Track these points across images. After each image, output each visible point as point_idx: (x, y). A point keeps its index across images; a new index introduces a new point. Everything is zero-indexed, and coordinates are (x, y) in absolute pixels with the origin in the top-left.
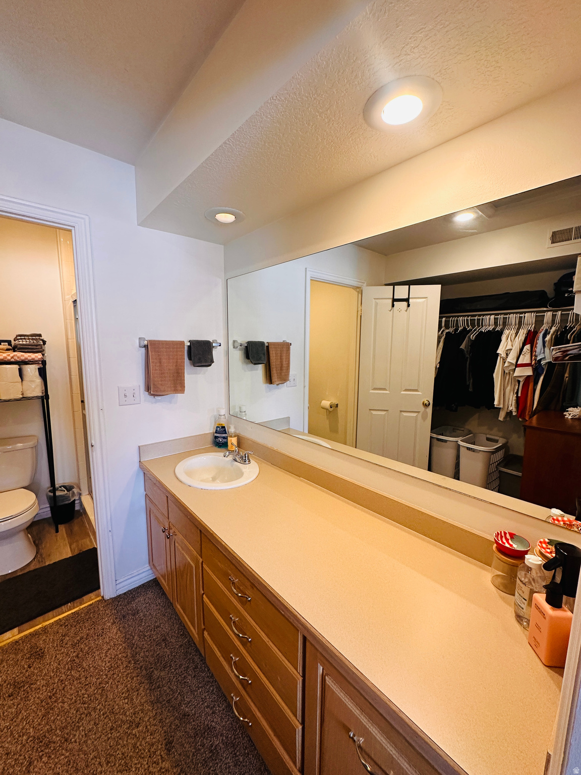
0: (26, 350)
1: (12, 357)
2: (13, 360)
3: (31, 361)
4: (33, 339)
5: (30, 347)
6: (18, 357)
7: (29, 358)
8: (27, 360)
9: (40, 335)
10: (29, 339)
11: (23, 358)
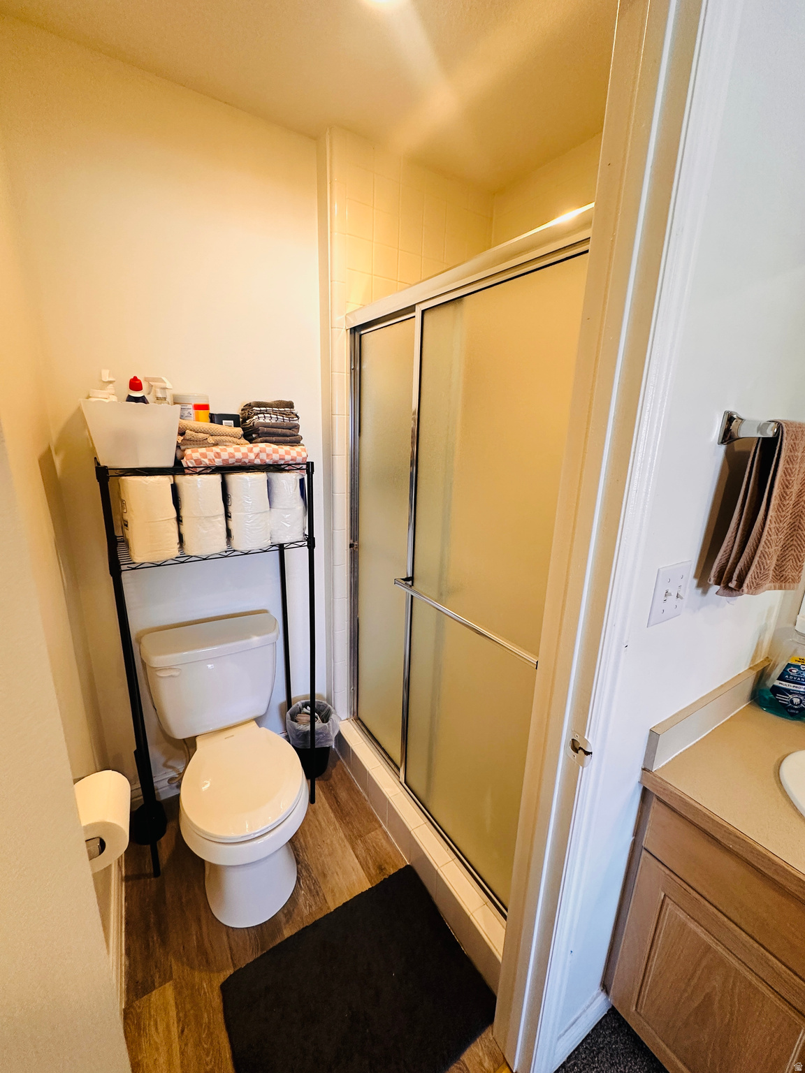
0: (274, 439)
1: (257, 456)
2: (257, 461)
3: (289, 465)
4: (282, 414)
5: (280, 431)
6: (268, 455)
7: (288, 458)
8: (282, 462)
9: (290, 405)
10: (275, 413)
11: (276, 457)
